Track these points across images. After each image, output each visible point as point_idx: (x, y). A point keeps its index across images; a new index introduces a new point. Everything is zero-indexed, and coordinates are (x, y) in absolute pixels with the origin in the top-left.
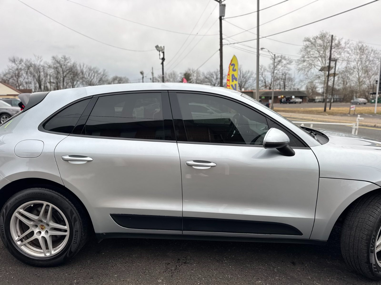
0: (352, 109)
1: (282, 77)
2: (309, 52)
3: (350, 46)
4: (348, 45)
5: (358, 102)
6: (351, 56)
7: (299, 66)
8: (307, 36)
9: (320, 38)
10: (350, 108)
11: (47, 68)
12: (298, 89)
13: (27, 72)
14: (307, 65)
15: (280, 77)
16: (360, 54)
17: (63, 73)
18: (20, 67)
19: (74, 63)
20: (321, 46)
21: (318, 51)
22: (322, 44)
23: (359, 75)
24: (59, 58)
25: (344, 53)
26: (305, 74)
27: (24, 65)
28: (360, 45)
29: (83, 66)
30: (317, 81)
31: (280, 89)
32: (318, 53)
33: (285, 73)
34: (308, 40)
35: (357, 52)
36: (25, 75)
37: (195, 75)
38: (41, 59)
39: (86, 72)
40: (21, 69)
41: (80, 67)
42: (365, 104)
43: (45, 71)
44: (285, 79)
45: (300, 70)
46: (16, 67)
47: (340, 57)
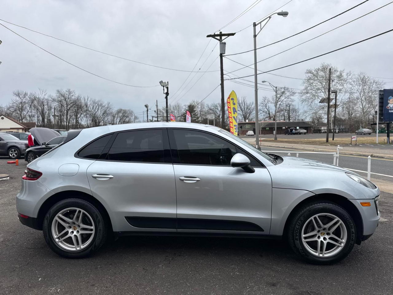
0: (353, 139)
1: (286, 108)
2: (312, 83)
3: (352, 77)
4: (350, 76)
5: (363, 133)
6: (354, 87)
7: (302, 98)
8: (309, 68)
9: (322, 70)
10: (352, 138)
11: (51, 102)
12: (302, 120)
13: (31, 105)
14: (310, 96)
15: (284, 108)
16: (362, 85)
17: (67, 107)
18: (24, 100)
19: (78, 96)
20: (323, 77)
21: (320, 83)
22: (324, 76)
23: (362, 106)
24: (64, 92)
25: (346, 84)
26: (309, 105)
27: (29, 99)
28: (362, 76)
29: (88, 99)
30: (321, 112)
31: (284, 120)
32: (320, 84)
33: (289, 104)
34: (310, 72)
35: (360, 84)
36: (28, 108)
37: (199, 107)
38: (46, 92)
39: (90, 105)
40: (25, 102)
41: (85, 100)
42: (370, 134)
43: (49, 104)
44: (289, 111)
45: (303, 101)
46: (20, 101)
47: (343, 88)
